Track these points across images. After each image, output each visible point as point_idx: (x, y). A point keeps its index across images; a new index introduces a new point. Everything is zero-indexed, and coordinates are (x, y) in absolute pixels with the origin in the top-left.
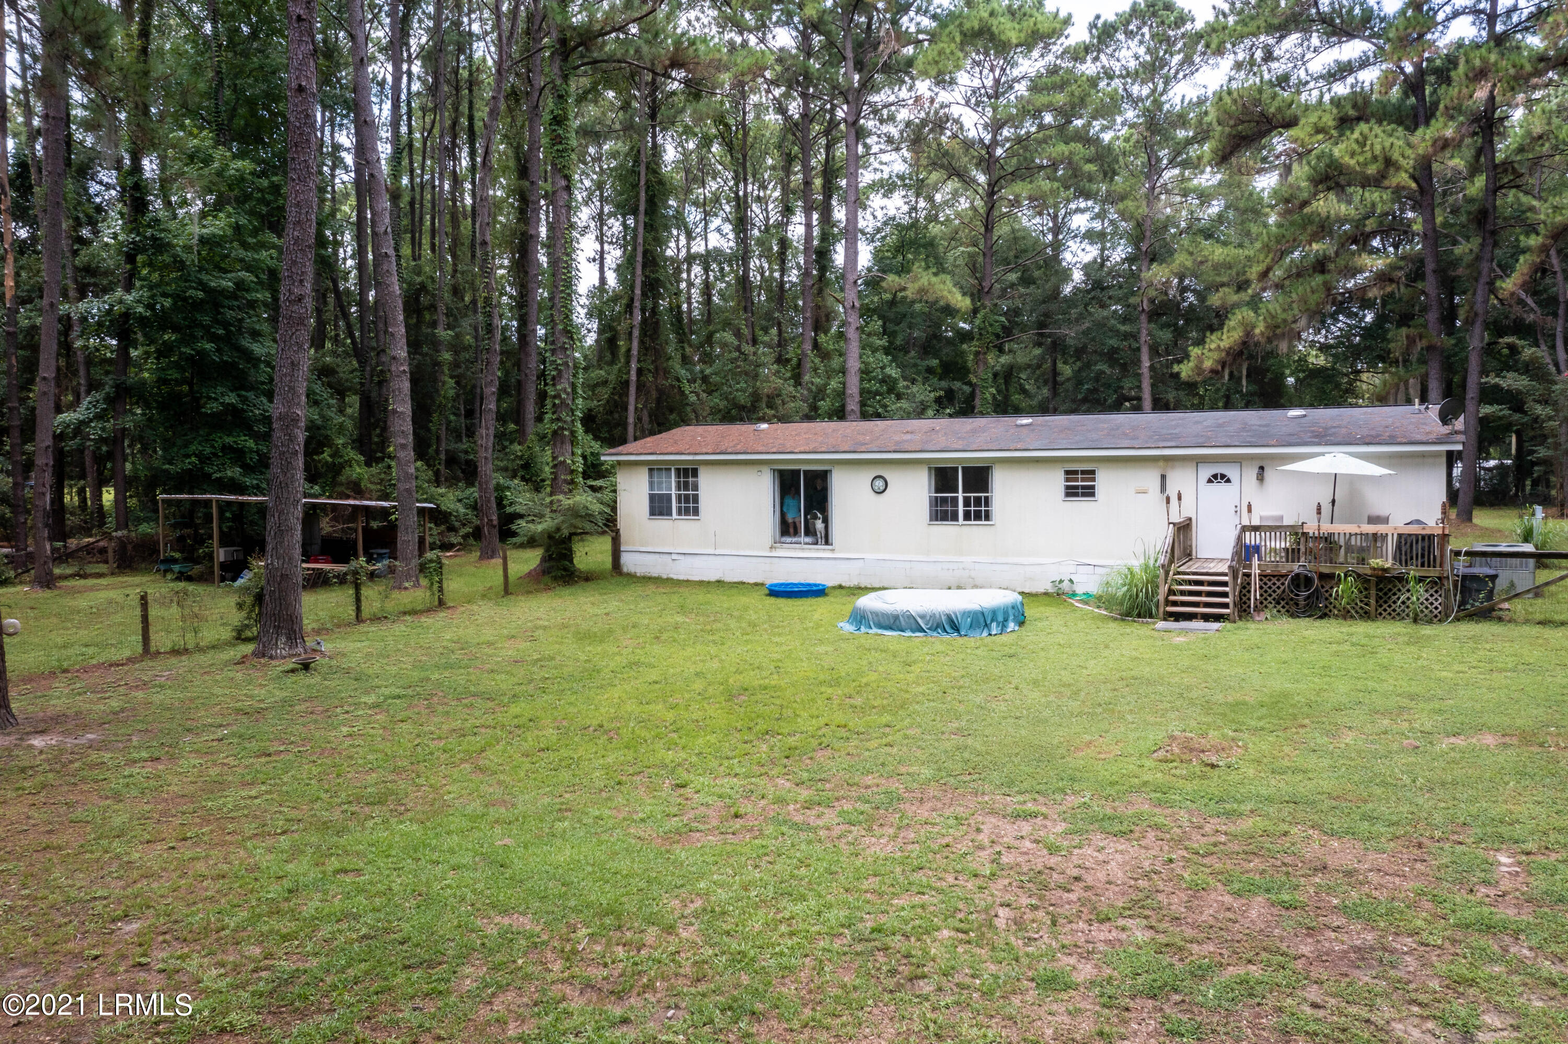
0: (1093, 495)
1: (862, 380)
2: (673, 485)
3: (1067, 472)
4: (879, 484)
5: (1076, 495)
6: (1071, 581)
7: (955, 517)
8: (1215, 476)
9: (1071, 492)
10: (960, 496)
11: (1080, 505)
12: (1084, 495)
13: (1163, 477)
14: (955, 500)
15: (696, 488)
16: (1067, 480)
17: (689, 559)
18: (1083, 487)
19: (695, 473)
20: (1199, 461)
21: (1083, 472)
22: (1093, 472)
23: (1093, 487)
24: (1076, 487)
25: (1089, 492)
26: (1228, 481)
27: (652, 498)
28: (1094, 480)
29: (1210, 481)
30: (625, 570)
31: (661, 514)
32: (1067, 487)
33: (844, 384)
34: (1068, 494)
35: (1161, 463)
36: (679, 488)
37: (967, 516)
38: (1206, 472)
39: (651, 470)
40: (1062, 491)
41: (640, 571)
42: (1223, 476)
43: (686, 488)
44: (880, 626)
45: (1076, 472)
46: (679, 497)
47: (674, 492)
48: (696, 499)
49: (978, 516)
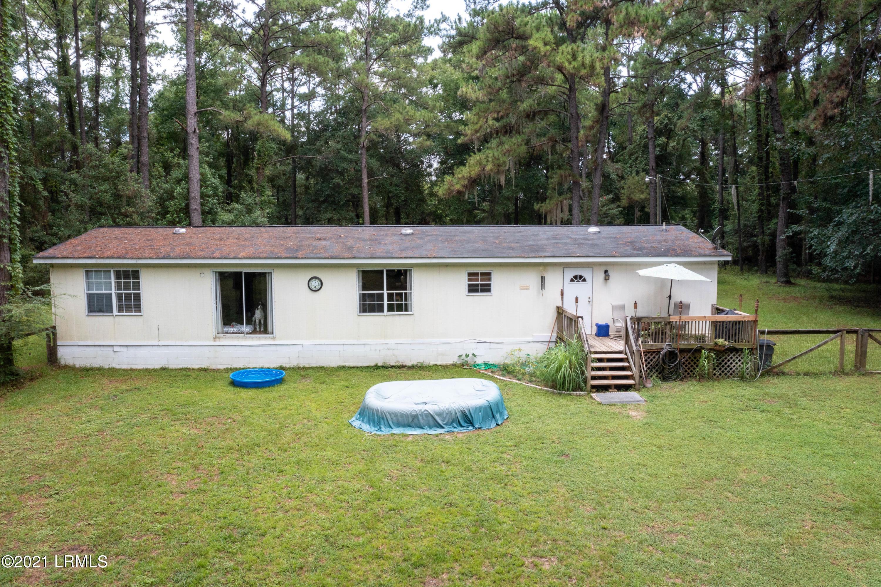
0: (489, 291)
1: (201, 187)
2: (113, 285)
3: (470, 274)
4: (315, 284)
5: (476, 291)
6: (473, 354)
7: (380, 309)
8: (575, 277)
9: (473, 289)
10: (385, 292)
11: (480, 298)
12: (482, 291)
13: (543, 278)
14: (381, 296)
15: (137, 286)
16: (469, 280)
17: (132, 351)
18: (482, 285)
19: (136, 274)
20: (565, 266)
21: (482, 274)
22: (489, 274)
23: (489, 285)
24: (477, 285)
25: (486, 289)
26: (584, 280)
27: (90, 297)
28: (489, 280)
29: (572, 280)
30: (63, 362)
31: (100, 311)
32: (469, 285)
33: (188, 189)
34: (470, 291)
35: (542, 268)
36: (119, 288)
37: (391, 308)
38: (570, 274)
39: (87, 272)
40: (465, 288)
41: (79, 363)
42: (581, 277)
43: (127, 288)
44: (399, 424)
45: (477, 274)
46: (119, 297)
47: (114, 292)
48: (138, 297)
49: (400, 308)
